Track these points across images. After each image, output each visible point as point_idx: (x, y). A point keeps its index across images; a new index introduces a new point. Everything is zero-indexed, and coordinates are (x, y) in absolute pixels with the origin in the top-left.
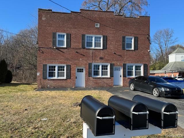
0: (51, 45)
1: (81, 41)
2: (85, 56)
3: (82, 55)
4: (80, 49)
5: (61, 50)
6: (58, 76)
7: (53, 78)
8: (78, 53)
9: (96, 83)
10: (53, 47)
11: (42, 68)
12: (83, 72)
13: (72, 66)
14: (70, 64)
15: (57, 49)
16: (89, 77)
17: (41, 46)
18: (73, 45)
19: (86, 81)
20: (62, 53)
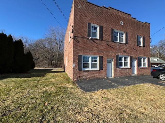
0: (86, 36)
1: (111, 35)
2: (113, 48)
3: (111, 47)
4: (110, 42)
5: (95, 40)
6: (92, 67)
7: (88, 69)
8: (108, 45)
9: (122, 73)
10: (87, 38)
11: (78, 58)
12: (110, 63)
13: (104, 58)
14: (102, 56)
15: (92, 40)
16: (117, 67)
17: (77, 36)
18: (105, 37)
19: (115, 72)
20: (95, 44)
